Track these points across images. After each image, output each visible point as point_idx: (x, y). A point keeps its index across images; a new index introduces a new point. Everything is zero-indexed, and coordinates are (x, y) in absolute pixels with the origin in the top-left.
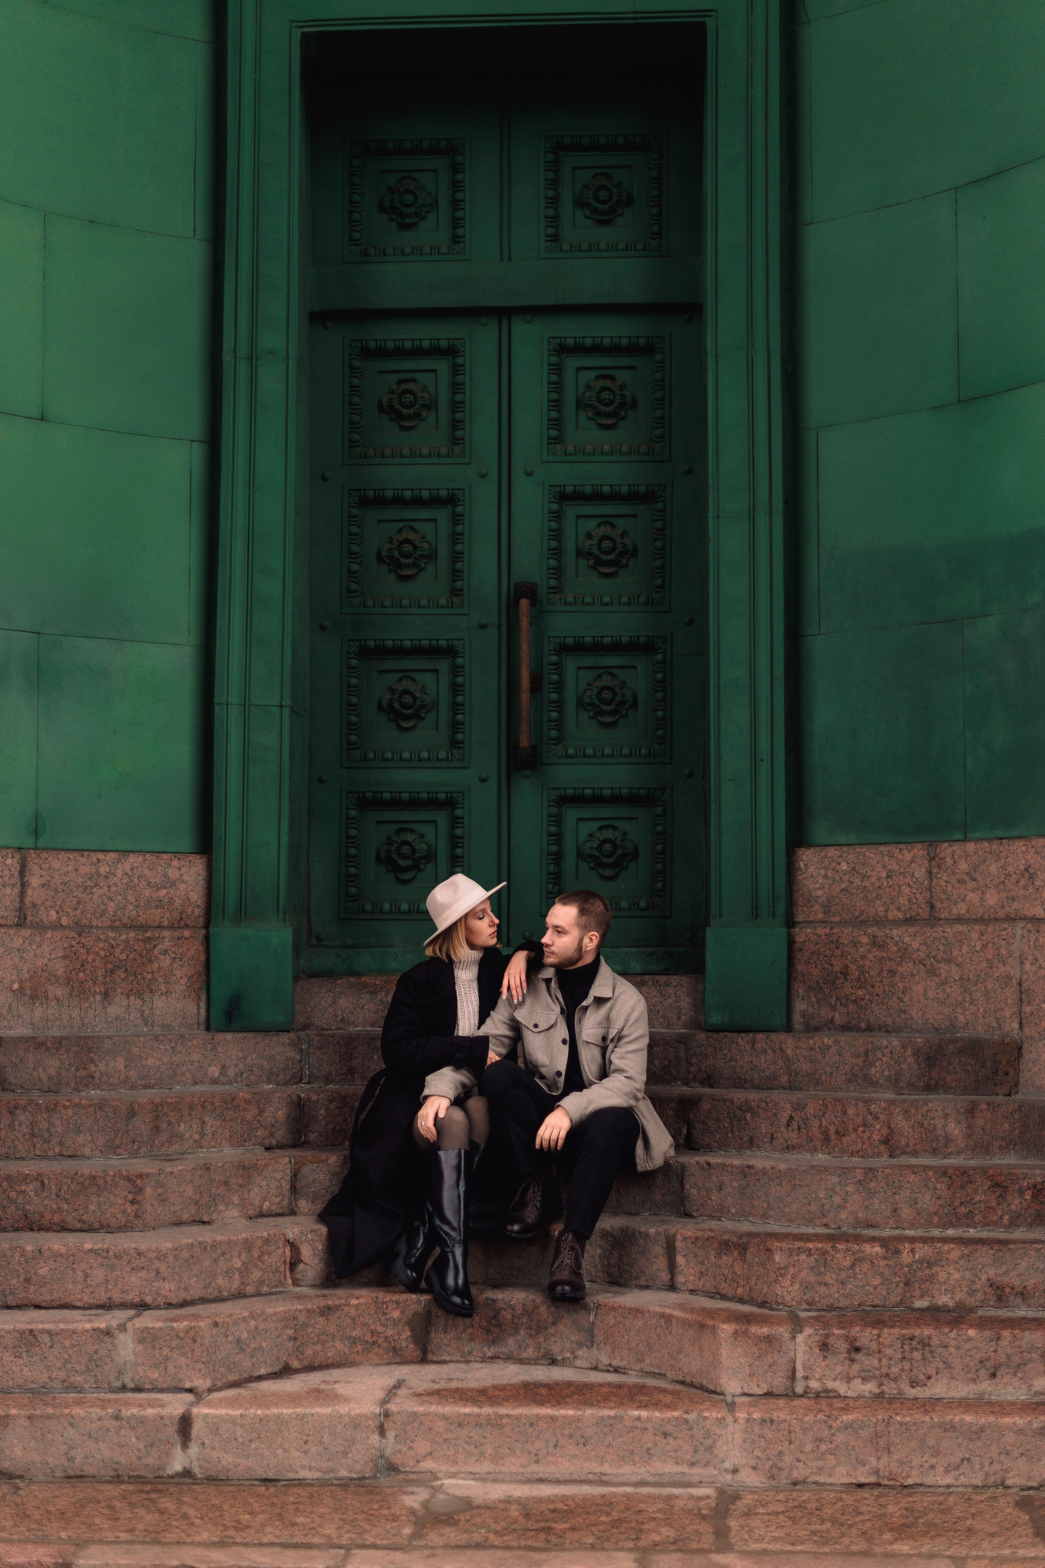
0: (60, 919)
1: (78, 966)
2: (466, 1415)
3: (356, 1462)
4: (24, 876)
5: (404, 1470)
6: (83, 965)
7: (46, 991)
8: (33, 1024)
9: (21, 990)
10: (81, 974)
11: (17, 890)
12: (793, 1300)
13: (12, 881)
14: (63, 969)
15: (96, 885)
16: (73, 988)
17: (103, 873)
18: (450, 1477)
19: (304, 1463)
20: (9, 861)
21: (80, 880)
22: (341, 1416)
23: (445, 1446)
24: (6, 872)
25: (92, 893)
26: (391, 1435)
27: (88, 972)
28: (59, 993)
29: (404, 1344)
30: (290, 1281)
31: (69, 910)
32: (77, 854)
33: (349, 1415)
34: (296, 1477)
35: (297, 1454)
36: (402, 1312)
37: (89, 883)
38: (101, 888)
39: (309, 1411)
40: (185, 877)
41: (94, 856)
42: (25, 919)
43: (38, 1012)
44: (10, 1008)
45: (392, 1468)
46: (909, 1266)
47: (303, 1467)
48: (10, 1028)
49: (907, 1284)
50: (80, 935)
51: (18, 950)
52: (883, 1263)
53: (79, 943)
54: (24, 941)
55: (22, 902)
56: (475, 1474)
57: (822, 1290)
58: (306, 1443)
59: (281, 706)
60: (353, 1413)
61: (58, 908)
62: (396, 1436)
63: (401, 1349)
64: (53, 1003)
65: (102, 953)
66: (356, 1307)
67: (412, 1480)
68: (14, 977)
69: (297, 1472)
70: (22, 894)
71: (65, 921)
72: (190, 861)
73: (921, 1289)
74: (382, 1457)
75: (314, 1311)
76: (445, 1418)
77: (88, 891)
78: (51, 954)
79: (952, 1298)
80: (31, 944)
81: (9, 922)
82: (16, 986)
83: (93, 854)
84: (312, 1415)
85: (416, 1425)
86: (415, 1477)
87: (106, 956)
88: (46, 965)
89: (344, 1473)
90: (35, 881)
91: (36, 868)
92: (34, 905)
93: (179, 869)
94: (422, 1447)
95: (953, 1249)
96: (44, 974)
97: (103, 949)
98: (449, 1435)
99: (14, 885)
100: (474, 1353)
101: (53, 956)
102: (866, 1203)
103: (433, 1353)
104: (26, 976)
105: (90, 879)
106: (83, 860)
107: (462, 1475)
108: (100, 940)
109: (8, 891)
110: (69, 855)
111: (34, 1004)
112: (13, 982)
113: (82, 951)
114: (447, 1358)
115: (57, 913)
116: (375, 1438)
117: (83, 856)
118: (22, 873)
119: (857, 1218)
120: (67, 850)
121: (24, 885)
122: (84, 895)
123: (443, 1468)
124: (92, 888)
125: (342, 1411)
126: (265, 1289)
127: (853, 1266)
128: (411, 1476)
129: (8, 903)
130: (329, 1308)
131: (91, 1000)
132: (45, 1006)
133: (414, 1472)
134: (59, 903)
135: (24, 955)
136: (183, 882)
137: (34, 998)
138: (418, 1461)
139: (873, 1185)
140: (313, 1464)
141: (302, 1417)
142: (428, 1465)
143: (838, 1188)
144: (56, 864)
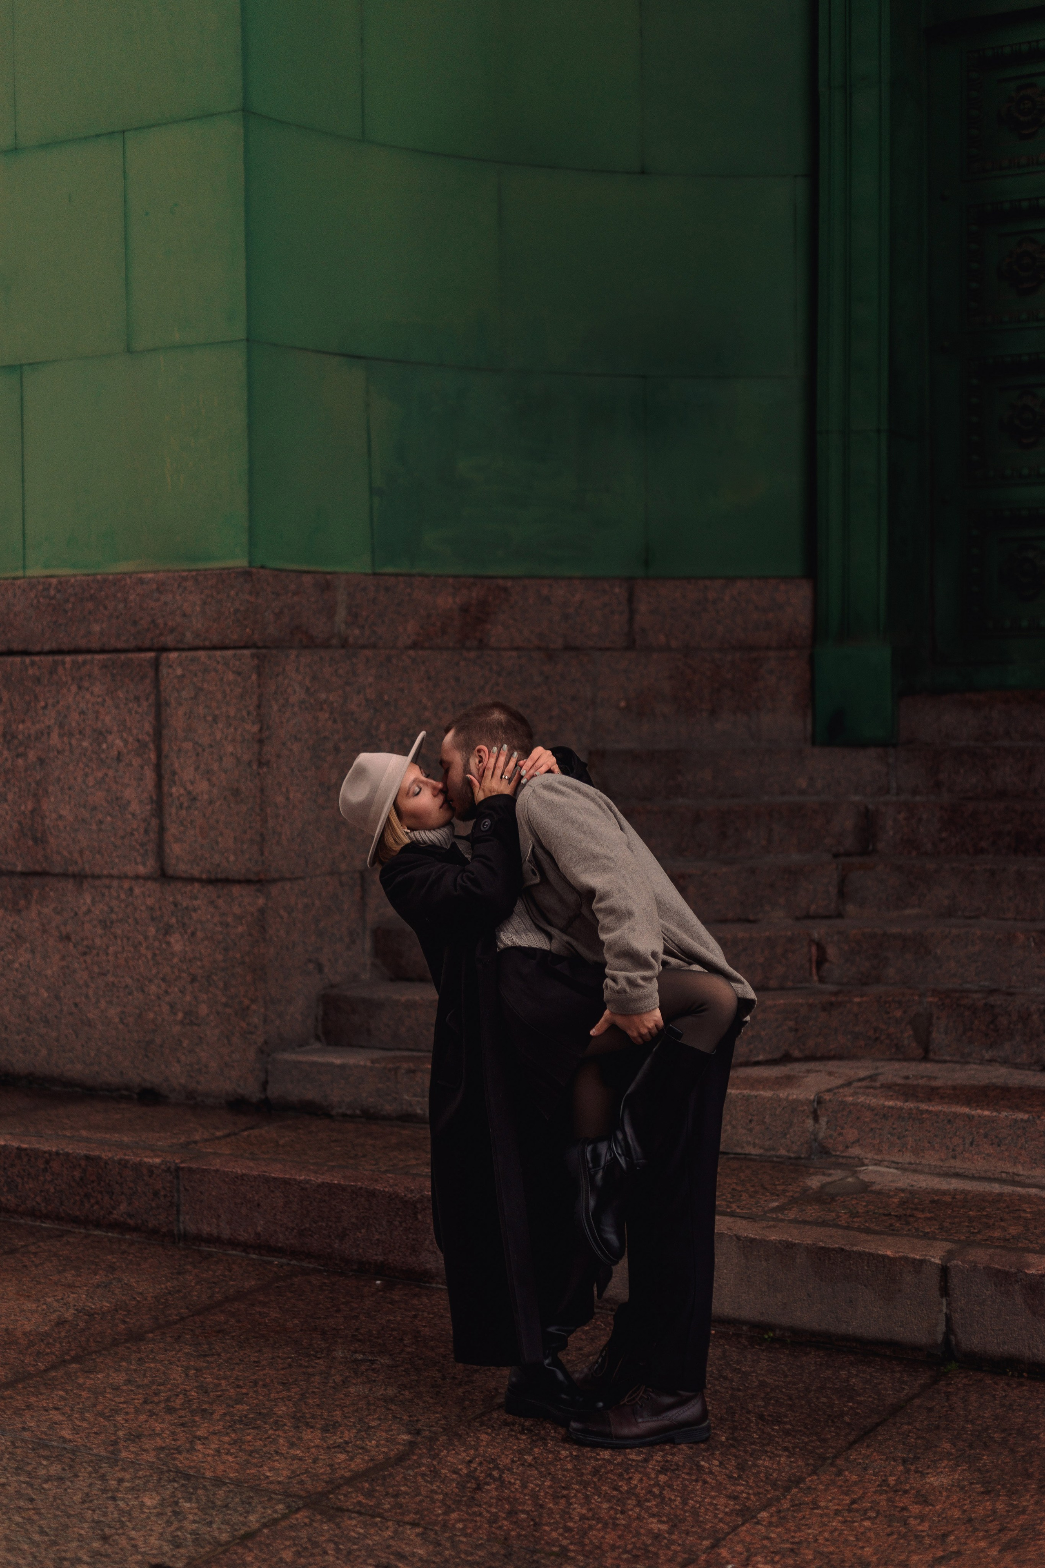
0: (668, 642)
1: (685, 685)
2: (890, 1107)
3: (793, 1143)
4: (633, 603)
5: (834, 1153)
6: (689, 684)
7: (653, 709)
8: (641, 739)
9: (628, 708)
10: (688, 693)
11: (626, 616)
13: (621, 608)
14: (669, 688)
15: (705, 609)
16: (680, 705)
17: (711, 599)
18: (875, 1164)
19: (749, 1139)
20: (617, 590)
21: (688, 605)
22: (780, 1100)
23: (871, 1135)
24: (614, 600)
25: (701, 618)
26: (823, 1121)
27: (694, 690)
28: (666, 710)
29: (906, 1042)
30: (815, 978)
31: (678, 634)
32: (685, 581)
33: (787, 1099)
34: (743, 1151)
35: (743, 1131)
36: (905, 1012)
37: (697, 608)
38: (709, 612)
39: (754, 1093)
40: (793, 600)
41: (702, 583)
42: (634, 642)
43: (646, 727)
44: (618, 723)
45: (825, 1151)
47: (748, 1143)
48: (618, 742)
50: (686, 656)
51: (625, 671)
53: (685, 664)
54: (631, 663)
55: (631, 627)
56: (898, 1163)
58: (751, 1121)
59: (880, 432)
60: (790, 1098)
61: (667, 632)
62: (828, 1122)
63: (903, 1046)
64: (661, 720)
65: (709, 673)
66: (859, 1004)
67: (841, 1164)
68: (621, 696)
69: (743, 1147)
70: (631, 620)
71: (673, 644)
72: (797, 585)
74: (815, 1140)
76: (871, 1109)
77: (696, 615)
78: (657, 674)
80: (637, 666)
81: (618, 646)
83: (701, 581)
84: (756, 1097)
85: (845, 1113)
86: (844, 1161)
87: (712, 676)
88: (653, 684)
89: (783, 1152)
90: (643, 608)
91: (644, 595)
92: (643, 630)
93: (787, 593)
94: (851, 1134)
96: (651, 693)
97: (709, 669)
98: (873, 1126)
99: (622, 612)
101: (660, 676)
103: (934, 1051)
104: (634, 695)
105: (698, 604)
106: (691, 587)
107: (886, 1163)
108: (706, 660)
109: (617, 617)
110: (676, 582)
111: (642, 720)
112: (621, 701)
113: (689, 671)
114: (948, 1058)
115: (667, 636)
116: (810, 1122)
117: (690, 583)
118: (630, 600)
120: (675, 579)
121: (632, 612)
122: (692, 620)
123: (869, 1155)
124: (700, 613)
125: (781, 1095)
126: (789, 984)
128: (841, 1160)
129: (617, 629)
130: (832, 1004)
131: (698, 716)
132: (651, 721)
133: (843, 1157)
134: (668, 627)
135: (631, 676)
136: (791, 605)
137: (641, 715)
138: (847, 1147)
140: (757, 1141)
141: (747, 1098)
142: (855, 1151)
144: (664, 592)
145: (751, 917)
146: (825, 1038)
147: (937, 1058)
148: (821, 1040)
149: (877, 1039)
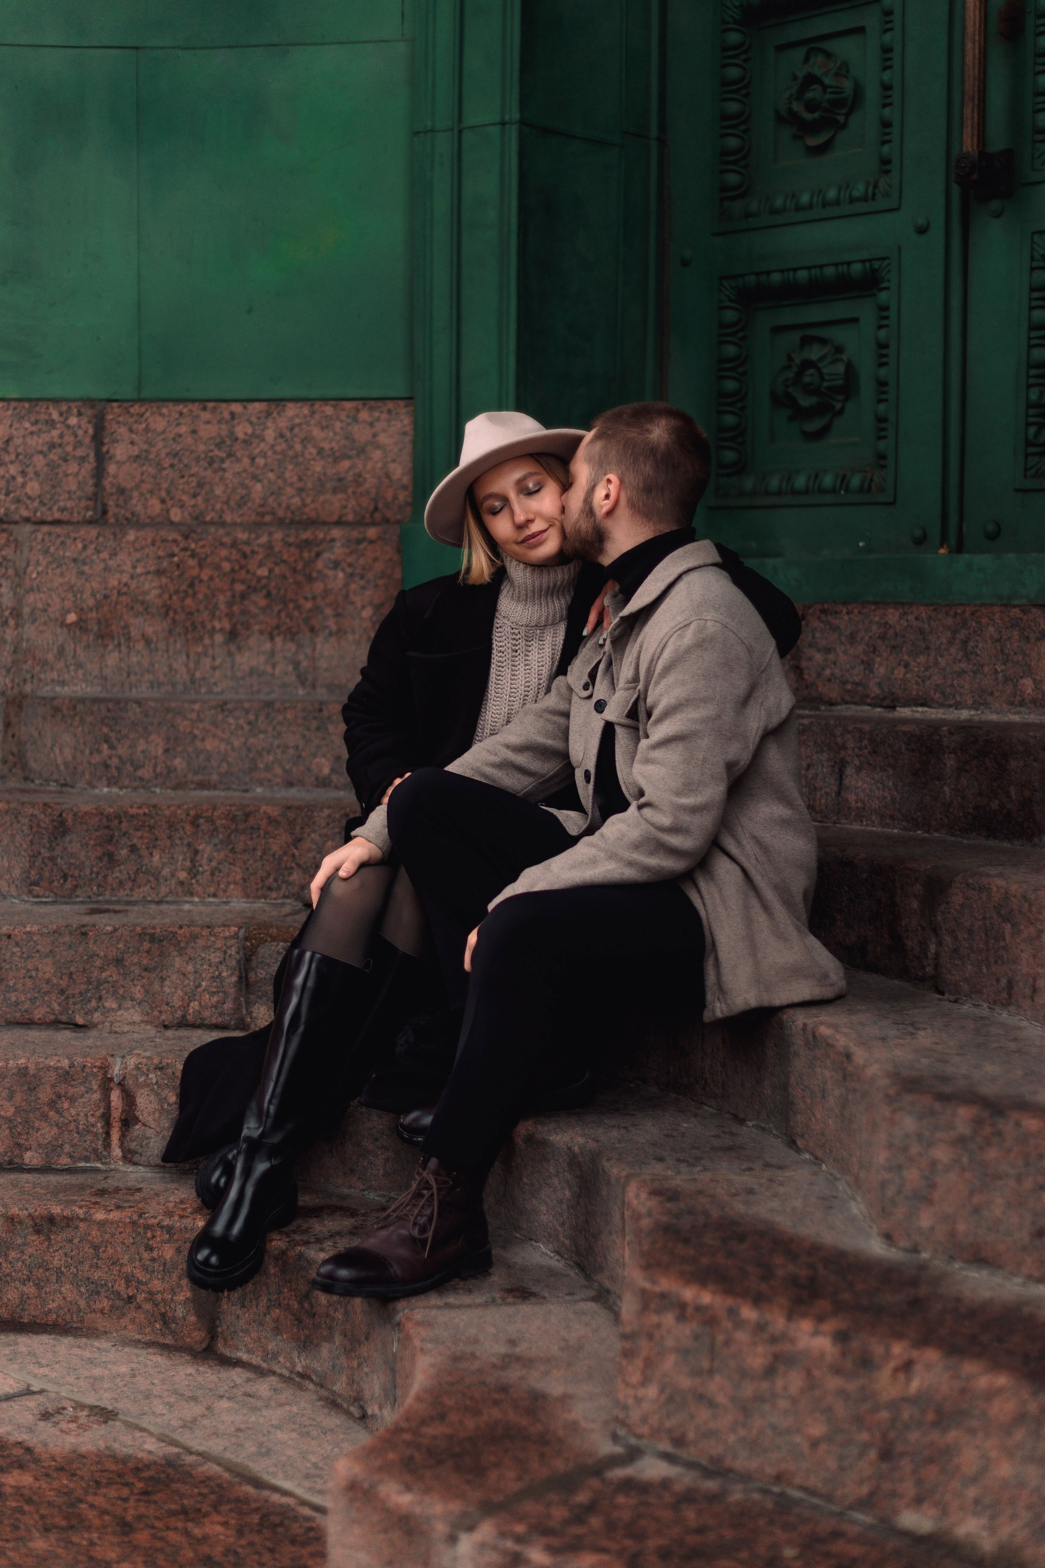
0: (168, 511)
1: (184, 587)
4: (102, 444)
6: (192, 585)
7: (126, 627)
8: (105, 678)
9: (81, 625)
10: (189, 601)
11: (90, 464)
13: (80, 452)
14: (155, 592)
15: (230, 455)
16: (174, 621)
17: (241, 435)
20: (73, 421)
21: (202, 448)
24: (68, 438)
25: (224, 470)
27: (200, 596)
28: (150, 630)
29: (180, 1312)
30: (117, 1152)
31: (185, 498)
32: (195, 407)
37: (216, 452)
38: (238, 460)
40: (382, 439)
41: (225, 410)
42: (105, 512)
43: (112, 659)
44: (61, 651)
46: (894, 1405)
48: (63, 683)
49: (886, 1454)
50: (186, 537)
51: (75, 560)
52: (833, 1383)
53: (185, 549)
54: (85, 547)
55: (98, 484)
59: (503, 124)
61: (163, 494)
63: (174, 1320)
64: (140, 646)
65: (226, 566)
66: (102, 1224)
68: (68, 604)
70: (99, 472)
71: (176, 515)
72: (389, 411)
73: (919, 1482)
77: (216, 465)
78: (134, 567)
79: (992, 1529)
80: (98, 551)
81: (76, 517)
82: (72, 618)
83: (224, 405)
87: (233, 571)
88: (126, 585)
90: (120, 451)
91: (123, 430)
92: (122, 491)
93: (371, 424)
95: (1000, 1391)
96: (123, 599)
97: (227, 559)
99: (83, 459)
101: (139, 570)
103: (225, 1340)
104: (91, 602)
105: (218, 446)
106: (206, 416)
108: (222, 544)
109: (73, 467)
110: (180, 407)
111: (106, 646)
112: (66, 612)
113: (191, 562)
115: (163, 501)
117: (205, 409)
118: (98, 439)
119: (952, 1234)
120: (177, 401)
121: (101, 459)
122: (209, 473)
124: (222, 461)
126: (65, 1161)
129: (74, 487)
130: (51, 1220)
131: (207, 641)
132: (123, 648)
134: (165, 485)
135: (86, 569)
136: (378, 447)
137: (104, 636)
144: (159, 424)
145: (80, 1020)
146: (38, 1286)
148: (30, 1289)
149: (130, 1299)
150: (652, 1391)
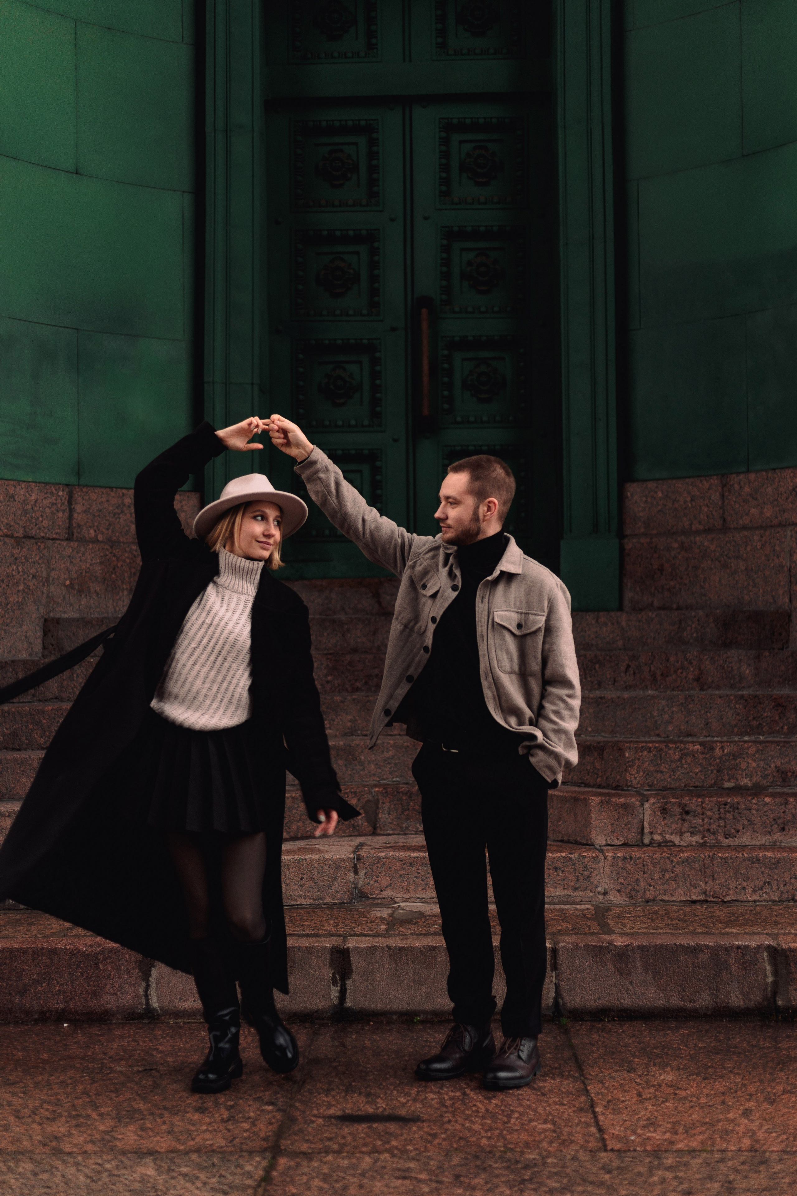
0: (97, 536)
1: (111, 570)
2: (415, 858)
3: (337, 892)
4: (72, 504)
5: (371, 897)
6: (114, 569)
7: (89, 587)
8: (80, 610)
9: (71, 585)
10: (113, 576)
11: (67, 514)
12: (638, 783)
13: (63, 508)
14: (100, 572)
15: (122, 512)
16: (107, 585)
17: (127, 504)
18: (404, 901)
19: (301, 893)
20: (61, 493)
21: (111, 508)
22: (326, 860)
23: (400, 879)
24: (59, 501)
25: (120, 518)
26: (362, 873)
27: (118, 574)
28: (98, 589)
31: (104, 530)
32: (108, 490)
33: (332, 859)
34: (295, 903)
35: (296, 887)
36: (359, 800)
37: (117, 510)
38: (125, 514)
39: (304, 857)
40: (185, 508)
41: (121, 492)
42: (73, 535)
43: (84, 601)
44: (64, 597)
45: (363, 896)
46: (720, 758)
47: (300, 896)
48: (64, 612)
49: (718, 771)
50: (111, 547)
51: (69, 557)
52: (701, 756)
53: (111, 553)
54: (73, 551)
55: (70, 523)
56: (422, 899)
57: (659, 775)
58: (301, 879)
59: (252, 384)
60: (335, 858)
61: (95, 528)
62: (366, 873)
63: (358, 825)
64: (94, 596)
65: (128, 561)
67: (377, 904)
68: (66, 576)
69: (295, 900)
70: (70, 517)
71: (100, 537)
72: (188, 497)
73: (729, 775)
74: (356, 888)
75: (297, 799)
76: (400, 860)
77: (116, 516)
78: (92, 560)
79: (751, 780)
80: (77, 553)
81: (61, 537)
82: (68, 583)
83: (119, 490)
84: (306, 860)
85: (379, 865)
86: (379, 901)
87: (130, 563)
88: (88, 568)
89: (329, 900)
90: (79, 508)
91: (80, 499)
92: (79, 526)
93: (181, 502)
94: (385, 881)
95: (751, 746)
96: (88, 575)
97: (128, 558)
98: (402, 873)
99: (64, 511)
100: (410, 828)
101: (93, 562)
102: (686, 719)
103: (381, 828)
104: (75, 576)
105: (117, 507)
106: (112, 494)
107: (413, 900)
108: (126, 551)
109: (60, 514)
110: (102, 490)
111: (81, 596)
112: (66, 580)
113: (114, 559)
114: (391, 832)
115: (95, 531)
116: (351, 875)
117: (112, 491)
118: (70, 502)
119: (680, 729)
120: (101, 487)
121: (71, 511)
122: (113, 519)
123: (399, 895)
124: (119, 514)
125: (327, 857)
127: (680, 759)
128: (377, 901)
129: (61, 523)
131: (121, 594)
132: (88, 597)
133: (379, 898)
134: (96, 524)
135: (73, 560)
136: (184, 511)
137: (80, 591)
138: (382, 891)
139: (691, 706)
140: (307, 894)
141: (299, 861)
142: (388, 893)
143: (666, 709)
144: (94, 497)
146: (303, 822)
147: (382, 832)
148: (300, 824)
150: (641, 774)
